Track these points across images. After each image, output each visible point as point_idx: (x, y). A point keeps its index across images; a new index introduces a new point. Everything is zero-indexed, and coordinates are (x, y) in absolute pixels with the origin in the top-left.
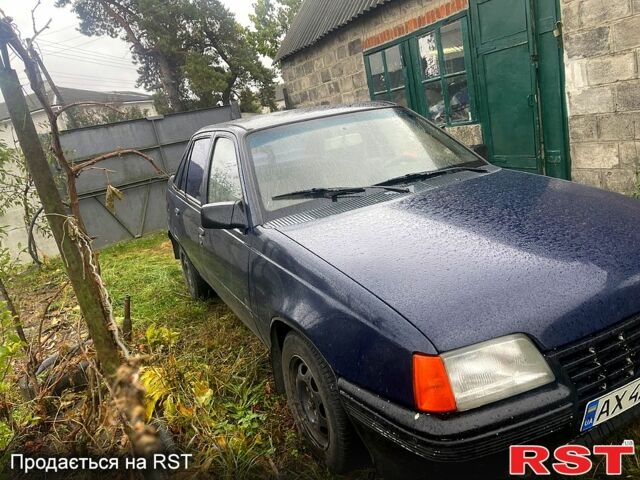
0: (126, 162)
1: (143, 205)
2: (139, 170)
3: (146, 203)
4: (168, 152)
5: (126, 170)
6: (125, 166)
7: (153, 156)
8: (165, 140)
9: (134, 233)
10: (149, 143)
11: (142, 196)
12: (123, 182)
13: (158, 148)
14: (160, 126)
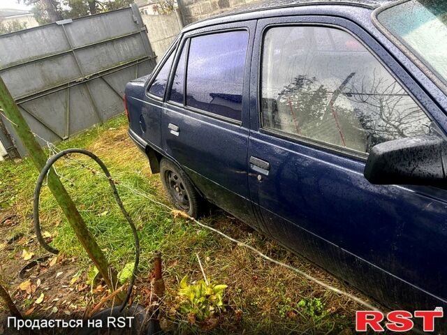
0: (43, 68)
1: (66, 108)
2: (56, 76)
3: (68, 106)
4: (81, 56)
5: (44, 77)
6: (42, 71)
7: (67, 61)
8: (77, 45)
9: (62, 137)
10: (62, 48)
11: (63, 100)
12: (43, 88)
13: (71, 53)
14: (70, 30)
